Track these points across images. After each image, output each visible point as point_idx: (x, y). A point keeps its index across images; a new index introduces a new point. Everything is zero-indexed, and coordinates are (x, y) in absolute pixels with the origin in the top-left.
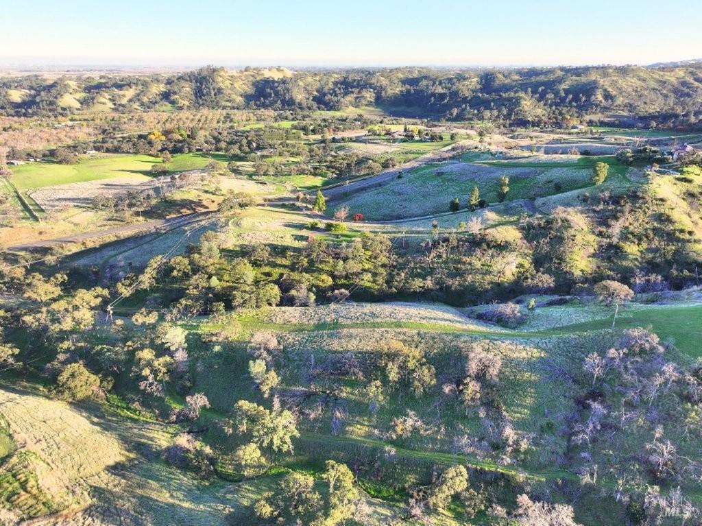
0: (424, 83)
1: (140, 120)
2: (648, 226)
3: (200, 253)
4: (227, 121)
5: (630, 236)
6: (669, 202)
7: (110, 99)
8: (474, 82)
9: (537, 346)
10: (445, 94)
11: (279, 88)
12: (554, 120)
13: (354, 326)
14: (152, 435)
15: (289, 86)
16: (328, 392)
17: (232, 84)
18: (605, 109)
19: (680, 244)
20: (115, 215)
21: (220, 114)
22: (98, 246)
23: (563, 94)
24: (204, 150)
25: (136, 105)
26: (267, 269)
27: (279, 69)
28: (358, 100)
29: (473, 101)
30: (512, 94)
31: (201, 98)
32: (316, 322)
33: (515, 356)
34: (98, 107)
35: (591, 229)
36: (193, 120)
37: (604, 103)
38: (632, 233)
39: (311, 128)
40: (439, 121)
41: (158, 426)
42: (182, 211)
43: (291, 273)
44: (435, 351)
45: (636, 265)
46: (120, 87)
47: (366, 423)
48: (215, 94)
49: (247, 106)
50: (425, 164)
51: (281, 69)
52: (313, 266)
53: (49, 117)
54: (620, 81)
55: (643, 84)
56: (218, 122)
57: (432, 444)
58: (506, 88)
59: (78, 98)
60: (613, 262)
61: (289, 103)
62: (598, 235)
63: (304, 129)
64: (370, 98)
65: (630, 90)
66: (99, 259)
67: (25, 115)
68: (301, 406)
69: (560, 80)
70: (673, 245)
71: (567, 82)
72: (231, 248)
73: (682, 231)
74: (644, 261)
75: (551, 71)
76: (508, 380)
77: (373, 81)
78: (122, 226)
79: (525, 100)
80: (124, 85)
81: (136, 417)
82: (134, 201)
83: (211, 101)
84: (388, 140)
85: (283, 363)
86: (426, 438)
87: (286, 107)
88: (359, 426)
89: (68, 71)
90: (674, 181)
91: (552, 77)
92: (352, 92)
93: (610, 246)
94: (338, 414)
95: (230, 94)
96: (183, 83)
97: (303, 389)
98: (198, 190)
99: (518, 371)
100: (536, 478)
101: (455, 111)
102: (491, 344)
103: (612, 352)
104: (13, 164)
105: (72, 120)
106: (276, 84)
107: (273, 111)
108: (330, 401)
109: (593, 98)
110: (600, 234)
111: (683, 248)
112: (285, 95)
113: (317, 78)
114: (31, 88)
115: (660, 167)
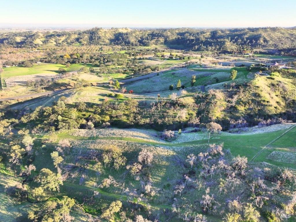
0: (187, 34)
1: (65, 50)
2: (250, 98)
3: (57, 105)
4: (100, 50)
5: (241, 103)
6: (261, 88)
7: (55, 41)
8: (208, 35)
9: (174, 150)
10: (194, 39)
11: (124, 37)
12: (239, 51)
13: (104, 138)
14: (7, 181)
15: (129, 36)
16: (82, 166)
17: (105, 35)
18: (264, 46)
19: (262, 107)
20: (34, 89)
21: (98, 47)
22: (23, 102)
23: (245, 40)
24: (85, 62)
25: (65, 44)
26: (84, 113)
27: (126, 29)
28: (157, 42)
29: (205, 43)
30: (222, 40)
31: (92, 40)
32: (90, 136)
33: (162, 154)
34: (50, 44)
35: (225, 99)
36: (86, 49)
37: (263, 44)
38: (242, 101)
39: (133, 54)
40: (189, 51)
41: (13, 178)
42: (61, 87)
43: (94, 115)
44: (131, 150)
45: (242, 115)
46: (59, 36)
47: (94, 180)
48: (98, 39)
49: (110, 44)
50: (171, 69)
51: (127, 28)
52: (104, 112)
53: (29, 48)
54: (272, 34)
55: (283, 36)
56: (96, 51)
57: (118, 191)
58: (221, 37)
59: (42, 40)
60: (232, 114)
61: (128, 43)
62: (227, 102)
63: (129, 54)
64: (162, 41)
65: (276, 38)
66: (20, 107)
67: (20, 47)
68: (70, 172)
69: (245, 34)
70: (260, 107)
71: (248, 35)
72: (71, 104)
73: (264, 101)
74: (246, 114)
75: (244, 30)
76: (156, 164)
77: (164, 34)
78: (36, 93)
79: (227, 42)
80: (61, 35)
81: (7, 173)
82: (42, 83)
83: (96, 42)
84: (161, 59)
85: (68, 153)
86: (116, 188)
87: (126, 45)
88: (91, 182)
89: (45, 29)
90: (266, 79)
91: (242, 32)
92: (155, 39)
93: (232, 107)
94: (83, 176)
95: (104, 39)
96: (85, 34)
97: (73, 164)
98: (69, 79)
99: (161, 161)
100: (156, 208)
101: (197, 47)
102: (155, 148)
103: (201, 154)
104: (6, 67)
105: (38, 49)
106: (123, 35)
107: (120, 46)
108: (82, 170)
109: (258, 41)
110: (229, 101)
111: (264, 108)
112: (126, 39)
113: (141, 33)
114: (25, 36)
115: (262, 73)
